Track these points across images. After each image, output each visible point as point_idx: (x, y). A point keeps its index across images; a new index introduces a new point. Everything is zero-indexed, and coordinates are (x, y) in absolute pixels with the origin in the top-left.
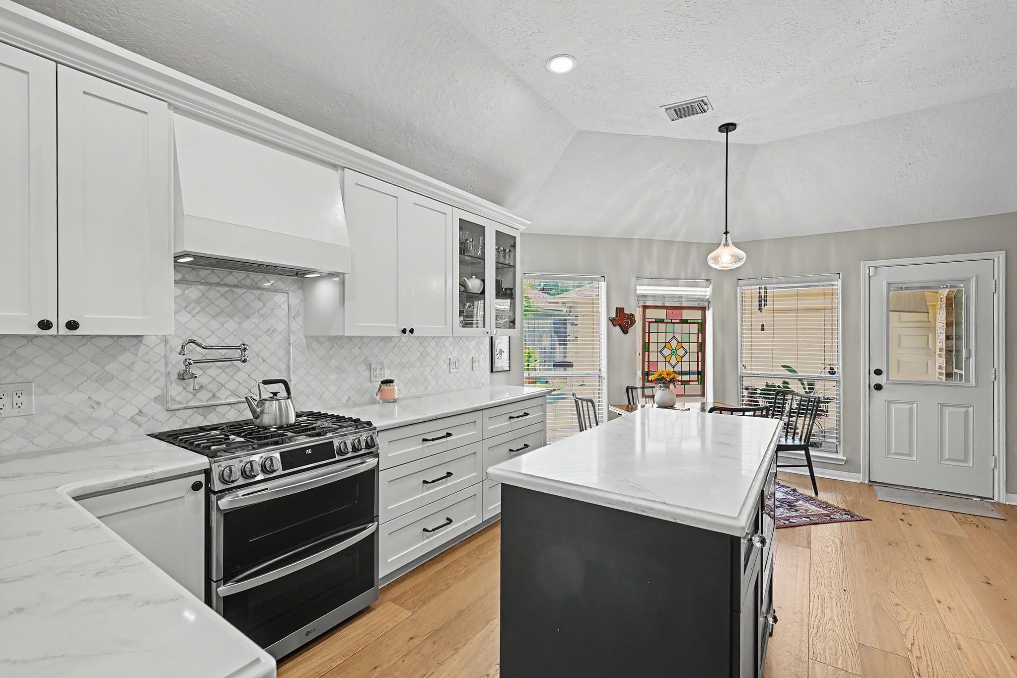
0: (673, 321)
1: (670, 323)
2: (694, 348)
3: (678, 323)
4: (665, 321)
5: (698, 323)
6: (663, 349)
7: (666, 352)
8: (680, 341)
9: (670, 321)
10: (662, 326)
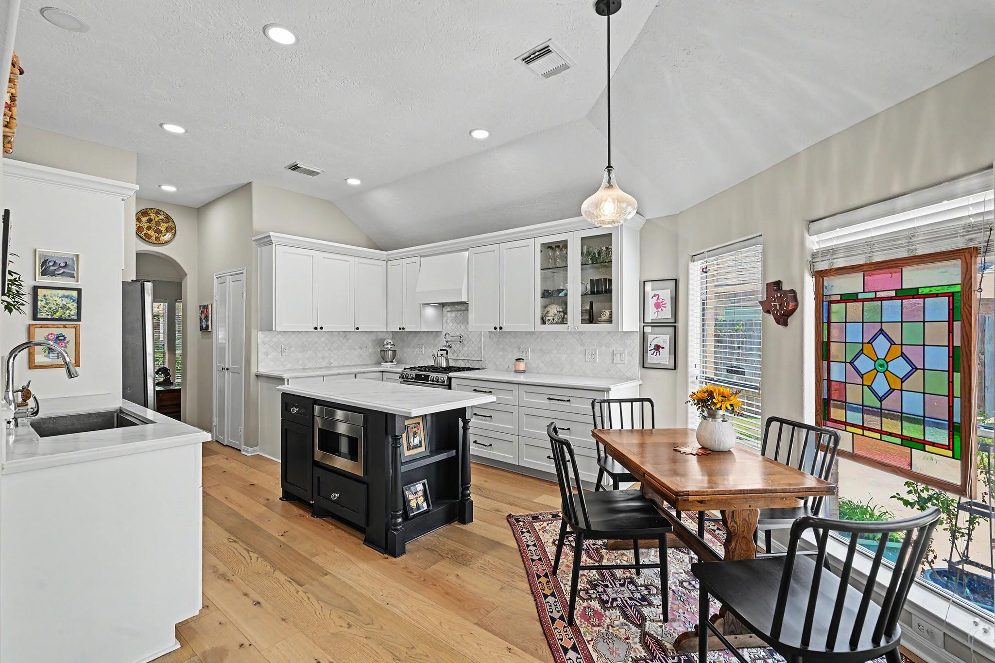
0: (879, 295)
1: (872, 300)
2: (939, 358)
3: (891, 298)
4: (860, 296)
5: (951, 295)
6: (856, 357)
7: (864, 364)
8: (898, 342)
9: (872, 295)
10: (854, 308)
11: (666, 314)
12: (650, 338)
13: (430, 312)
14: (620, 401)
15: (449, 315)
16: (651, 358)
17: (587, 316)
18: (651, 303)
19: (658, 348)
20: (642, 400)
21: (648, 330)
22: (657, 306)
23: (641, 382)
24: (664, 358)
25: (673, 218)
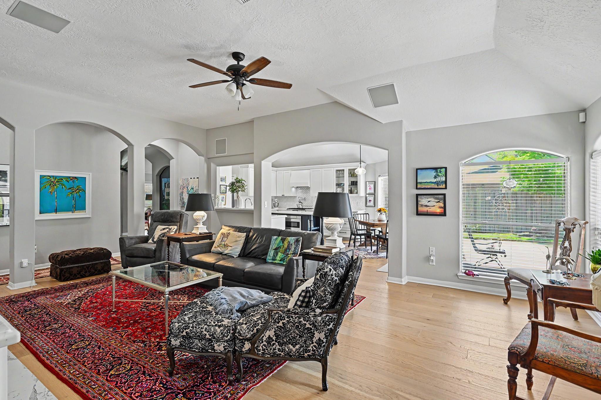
11: (372, 191)
12: (368, 198)
13: (293, 189)
14: (361, 214)
15: (300, 190)
16: (368, 204)
17: (350, 191)
18: (368, 188)
19: (370, 201)
20: (366, 214)
21: (367, 196)
22: (370, 189)
23: (365, 211)
24: (372, 203)
25: (374, 164)
